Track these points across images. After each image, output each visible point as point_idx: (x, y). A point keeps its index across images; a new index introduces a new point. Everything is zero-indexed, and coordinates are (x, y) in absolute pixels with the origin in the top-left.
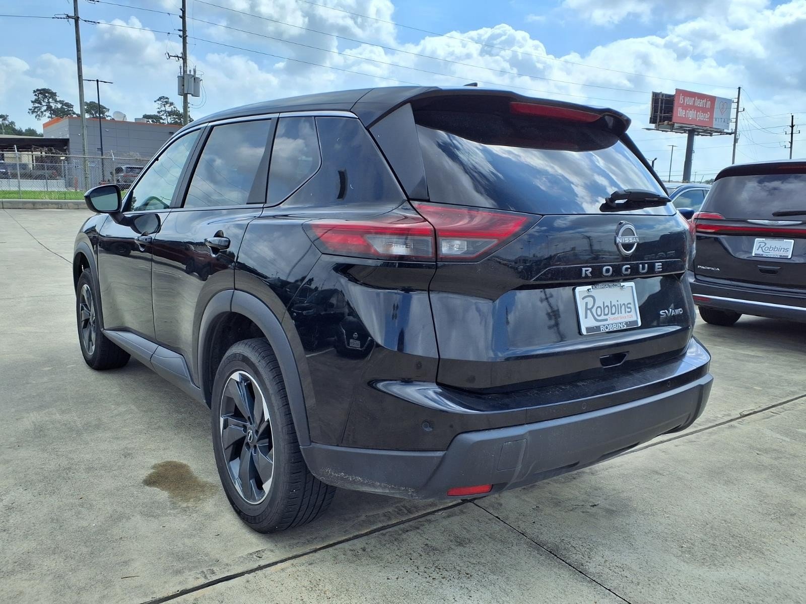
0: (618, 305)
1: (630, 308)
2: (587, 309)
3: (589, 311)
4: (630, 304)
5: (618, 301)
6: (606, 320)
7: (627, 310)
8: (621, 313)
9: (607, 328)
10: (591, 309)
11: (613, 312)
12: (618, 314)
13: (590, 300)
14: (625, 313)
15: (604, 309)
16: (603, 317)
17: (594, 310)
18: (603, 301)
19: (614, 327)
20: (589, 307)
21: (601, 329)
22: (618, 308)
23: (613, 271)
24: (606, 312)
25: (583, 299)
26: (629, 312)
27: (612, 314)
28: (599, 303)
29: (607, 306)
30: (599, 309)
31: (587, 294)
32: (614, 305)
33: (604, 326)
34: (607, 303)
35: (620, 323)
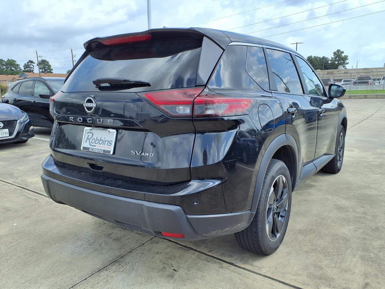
0: (104, 140)
1: (111, 144)
2: (88, 138)
3: (88, 140)
4: (112, 141)
5: (105, 138)
6: (95, 146)
7: (109, 144)
8: (104, 145)
9: (92, 150)
10: (89, 139)
11: (100, 143)
12: (103, 145)
13: (90, 135)
14: (107, 145)
15: (96, 140)
16: (94, 144)
17: (91, 140)
18: (97, 136)
19: (96, 150)
20: (89, 138)
21: (90, 149)
22: (104, 142)
23: (83, 120)
24: (97, 142)
25: (87, 133)
26: (109, 145)
27: (99, 144)
28: (95, 137)
29: (98, 140)
30: (94, 140)
31: (90, 131)
32: (102, 140)
33: (92, 148)
34: (99, 138)
35: (100, 150)
